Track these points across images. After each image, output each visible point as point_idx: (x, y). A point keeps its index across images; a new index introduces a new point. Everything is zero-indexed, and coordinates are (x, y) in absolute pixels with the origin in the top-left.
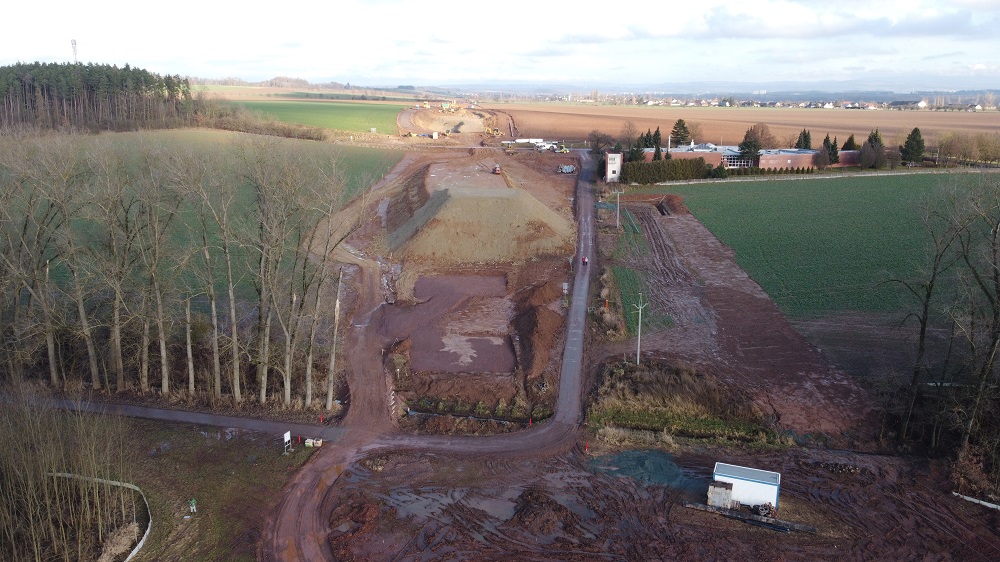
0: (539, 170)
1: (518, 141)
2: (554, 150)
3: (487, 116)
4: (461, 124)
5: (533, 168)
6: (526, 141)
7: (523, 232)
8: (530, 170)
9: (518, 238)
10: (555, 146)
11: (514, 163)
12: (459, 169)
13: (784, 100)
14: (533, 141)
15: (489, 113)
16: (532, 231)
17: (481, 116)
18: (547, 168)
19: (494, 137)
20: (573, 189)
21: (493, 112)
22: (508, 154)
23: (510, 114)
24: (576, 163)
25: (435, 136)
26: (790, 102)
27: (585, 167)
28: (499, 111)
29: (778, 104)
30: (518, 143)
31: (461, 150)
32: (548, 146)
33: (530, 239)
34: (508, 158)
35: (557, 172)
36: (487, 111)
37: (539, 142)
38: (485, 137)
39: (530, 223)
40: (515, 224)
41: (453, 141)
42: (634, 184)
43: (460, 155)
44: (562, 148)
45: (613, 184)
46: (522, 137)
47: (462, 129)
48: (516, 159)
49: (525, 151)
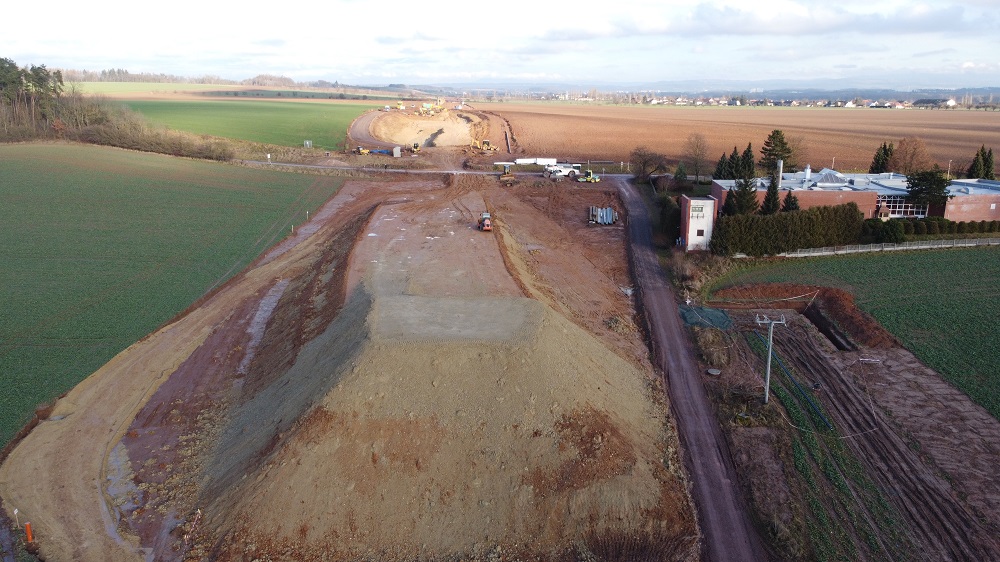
0: (557, 217)
1: (519, 161)
2: (575, 178)
3: (476, 119)
4: (440, 131)
5: (546, 212)
6: (531, 161)
7: (549, 455)
8: (543, 218)
9: (537, 478)
10: (577, 172)
11: (514, 202)
12: (421, 219)
13: (800, 98)
14: (541, 162)
15: (480, 116)
16: (573, 452)
17: (468, 120)
18: (569, 212)
19: (482, 153)
20: (624, 265)
21: (484, 115)
22: (504, 184)
23: (506, 117)
24: (615, 203)
25: (397, 152)
26: (807, 101)
27: (635, 212)
28: (491, 113)
29: (794, 102)
30: (520, 165)
31: (433, 177)
32: (566, 172)
33: (569, 478)
34: (504, 192)
35: (588, 221)
36: (475, 113)
37: (549, 163)
38: (470, 154)
39: (567, 423)
40: (527, 428)
41: (421, 161)
42: (739, 256)
43: (429, 185)
44: (588, 174)
45: (698, 255)
46: (524, 154)
47: (440, 141)
48: (517, 195)
49: (531, 179)
